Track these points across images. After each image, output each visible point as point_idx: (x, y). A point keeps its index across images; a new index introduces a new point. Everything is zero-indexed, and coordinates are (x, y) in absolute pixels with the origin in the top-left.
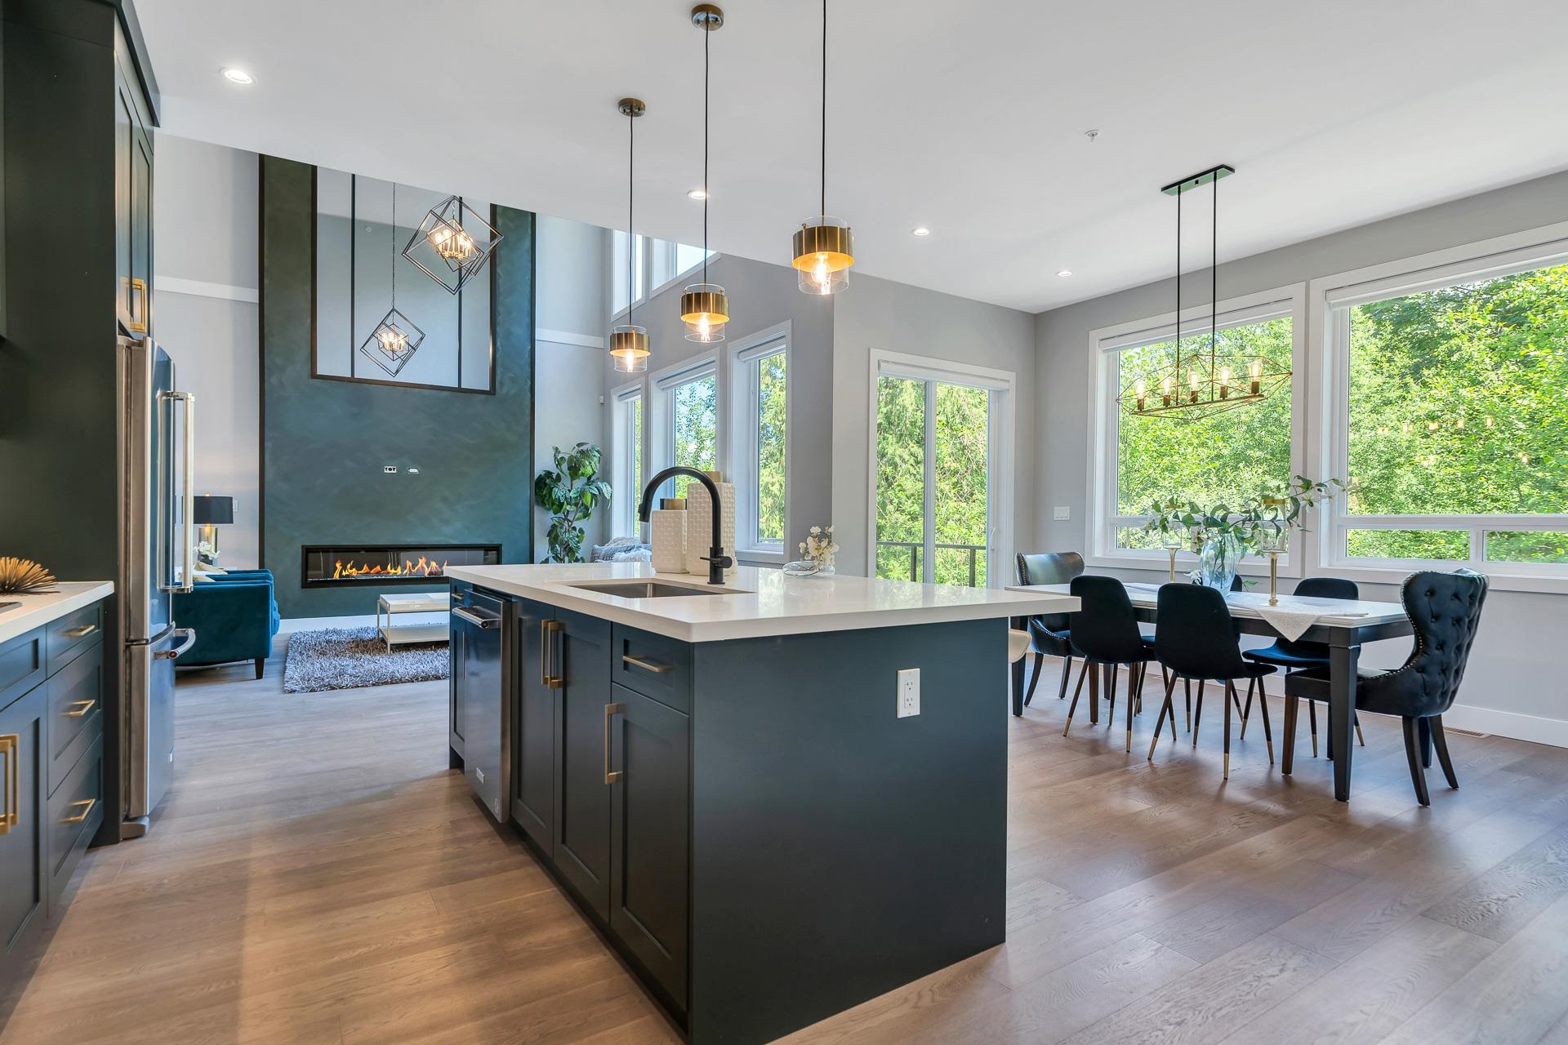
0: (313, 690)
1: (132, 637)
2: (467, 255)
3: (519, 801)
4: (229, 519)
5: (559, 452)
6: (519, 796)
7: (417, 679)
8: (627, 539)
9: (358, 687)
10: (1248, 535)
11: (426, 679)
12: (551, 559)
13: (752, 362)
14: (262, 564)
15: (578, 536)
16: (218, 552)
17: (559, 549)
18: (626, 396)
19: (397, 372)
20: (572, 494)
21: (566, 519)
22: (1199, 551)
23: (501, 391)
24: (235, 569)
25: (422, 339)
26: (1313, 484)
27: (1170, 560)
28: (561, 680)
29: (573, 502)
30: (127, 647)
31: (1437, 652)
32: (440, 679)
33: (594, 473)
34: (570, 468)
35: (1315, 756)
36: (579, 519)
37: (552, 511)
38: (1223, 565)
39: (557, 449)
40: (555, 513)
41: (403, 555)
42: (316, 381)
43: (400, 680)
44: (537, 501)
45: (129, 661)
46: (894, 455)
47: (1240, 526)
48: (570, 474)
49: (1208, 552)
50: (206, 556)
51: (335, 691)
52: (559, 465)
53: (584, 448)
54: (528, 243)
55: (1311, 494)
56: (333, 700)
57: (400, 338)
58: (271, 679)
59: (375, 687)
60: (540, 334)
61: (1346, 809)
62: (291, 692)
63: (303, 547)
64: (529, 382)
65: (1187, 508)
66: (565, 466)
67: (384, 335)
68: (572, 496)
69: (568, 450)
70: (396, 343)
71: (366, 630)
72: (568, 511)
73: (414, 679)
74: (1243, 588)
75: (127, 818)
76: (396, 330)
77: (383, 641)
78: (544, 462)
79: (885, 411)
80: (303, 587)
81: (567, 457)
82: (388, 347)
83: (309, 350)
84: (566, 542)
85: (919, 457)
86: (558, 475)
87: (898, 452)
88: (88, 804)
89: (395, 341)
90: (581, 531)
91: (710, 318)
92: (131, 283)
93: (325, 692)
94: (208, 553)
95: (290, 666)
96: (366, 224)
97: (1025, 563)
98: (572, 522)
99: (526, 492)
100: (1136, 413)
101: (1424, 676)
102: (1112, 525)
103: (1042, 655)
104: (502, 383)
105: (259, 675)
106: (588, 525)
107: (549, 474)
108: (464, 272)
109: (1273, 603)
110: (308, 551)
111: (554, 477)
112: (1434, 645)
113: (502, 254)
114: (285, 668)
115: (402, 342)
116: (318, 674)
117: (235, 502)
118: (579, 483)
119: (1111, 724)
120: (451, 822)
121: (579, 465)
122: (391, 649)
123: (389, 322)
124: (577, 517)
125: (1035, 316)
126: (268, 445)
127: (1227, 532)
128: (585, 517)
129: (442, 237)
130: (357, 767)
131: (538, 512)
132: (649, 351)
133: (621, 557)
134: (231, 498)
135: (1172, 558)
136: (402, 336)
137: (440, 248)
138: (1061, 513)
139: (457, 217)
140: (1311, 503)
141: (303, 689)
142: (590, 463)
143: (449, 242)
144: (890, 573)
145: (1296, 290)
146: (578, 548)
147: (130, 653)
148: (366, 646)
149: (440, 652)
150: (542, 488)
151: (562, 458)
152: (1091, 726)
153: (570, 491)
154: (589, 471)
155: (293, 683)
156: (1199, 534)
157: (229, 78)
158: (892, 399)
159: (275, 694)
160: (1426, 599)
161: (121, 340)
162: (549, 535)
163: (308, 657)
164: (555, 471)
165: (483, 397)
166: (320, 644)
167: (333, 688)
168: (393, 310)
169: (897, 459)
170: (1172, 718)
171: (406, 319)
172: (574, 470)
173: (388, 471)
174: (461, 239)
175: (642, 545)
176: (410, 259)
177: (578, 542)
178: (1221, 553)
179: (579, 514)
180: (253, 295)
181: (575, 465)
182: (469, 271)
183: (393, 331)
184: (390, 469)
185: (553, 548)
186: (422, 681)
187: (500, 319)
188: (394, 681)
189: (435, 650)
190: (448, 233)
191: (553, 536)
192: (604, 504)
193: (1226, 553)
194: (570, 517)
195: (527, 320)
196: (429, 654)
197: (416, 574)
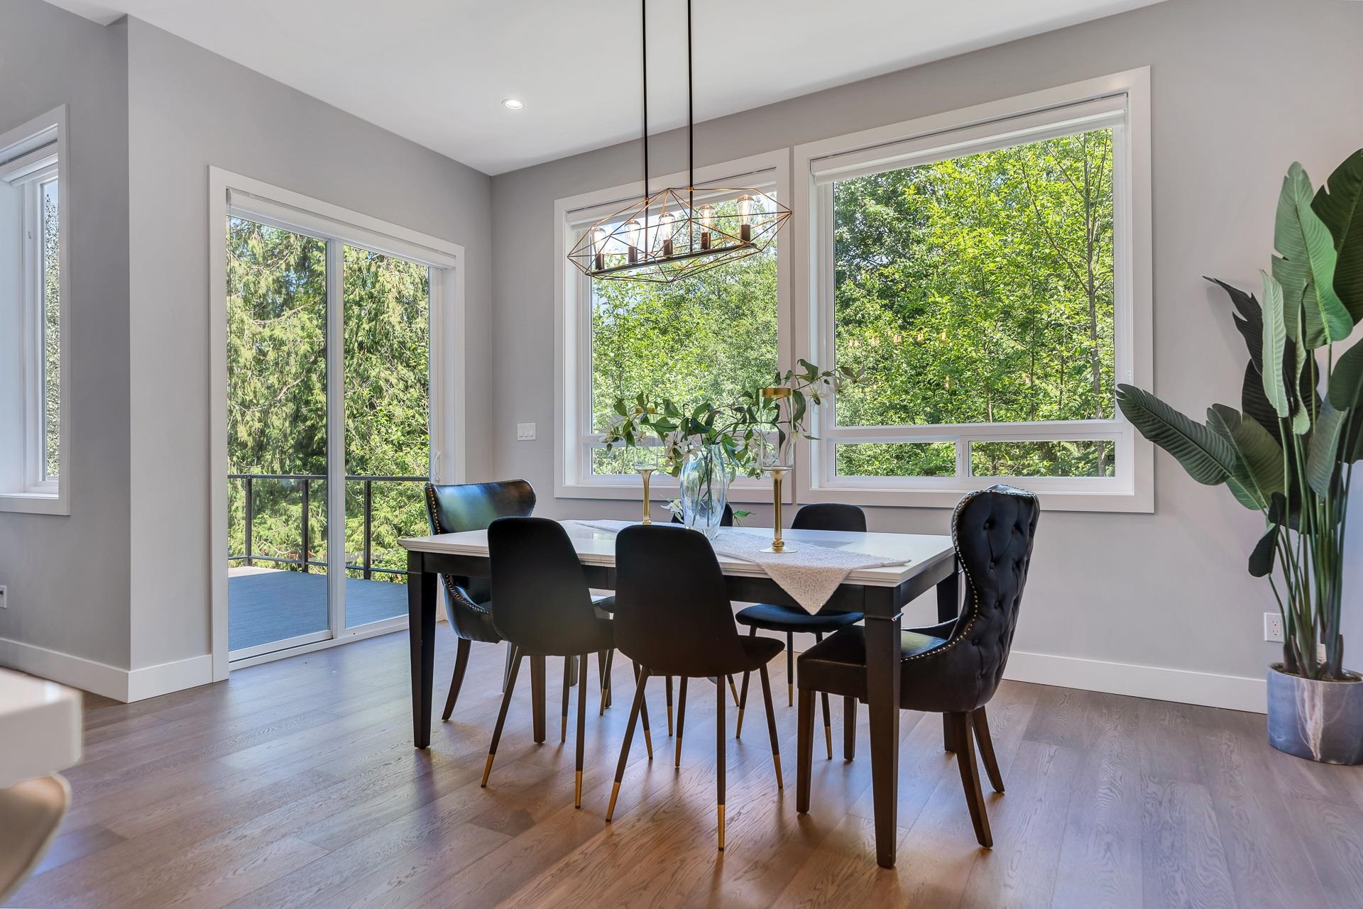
10: (739, 448)
13: (25, 183)
22: (676, 471)
26: (820, 373)
27: (643, 486)
31: (994, 611)
35: (830, 758)
38: (709, 491)
46: (378, 377)
47: (730, 435)
49: (690, 474)
55: (819, 387)
61: (893, 878)
65: (661, 410)
74: (734, 522)
79: (367, 328)
85: (410, 381)
87: (382, 375)
97: (437, 500)
100: (594, 274)
101: (981, 649)
102: (586, 445)
103: (469, 642)
109: (778, 546)
112: (993, 602)
119: (563, 741)
125: (490, 177)
127: (714, 443)
135: (646, 484)
138: (526, 430)
140: (818, 399)
144: (376, 512)
145: (779, 157)
152: (535, 750)
156: (675, 444)
158: (376, 315)
160: (984, 534)
169: (382, 383)
170: (646, 727)
178: (707, 475)
193: (713, 476)
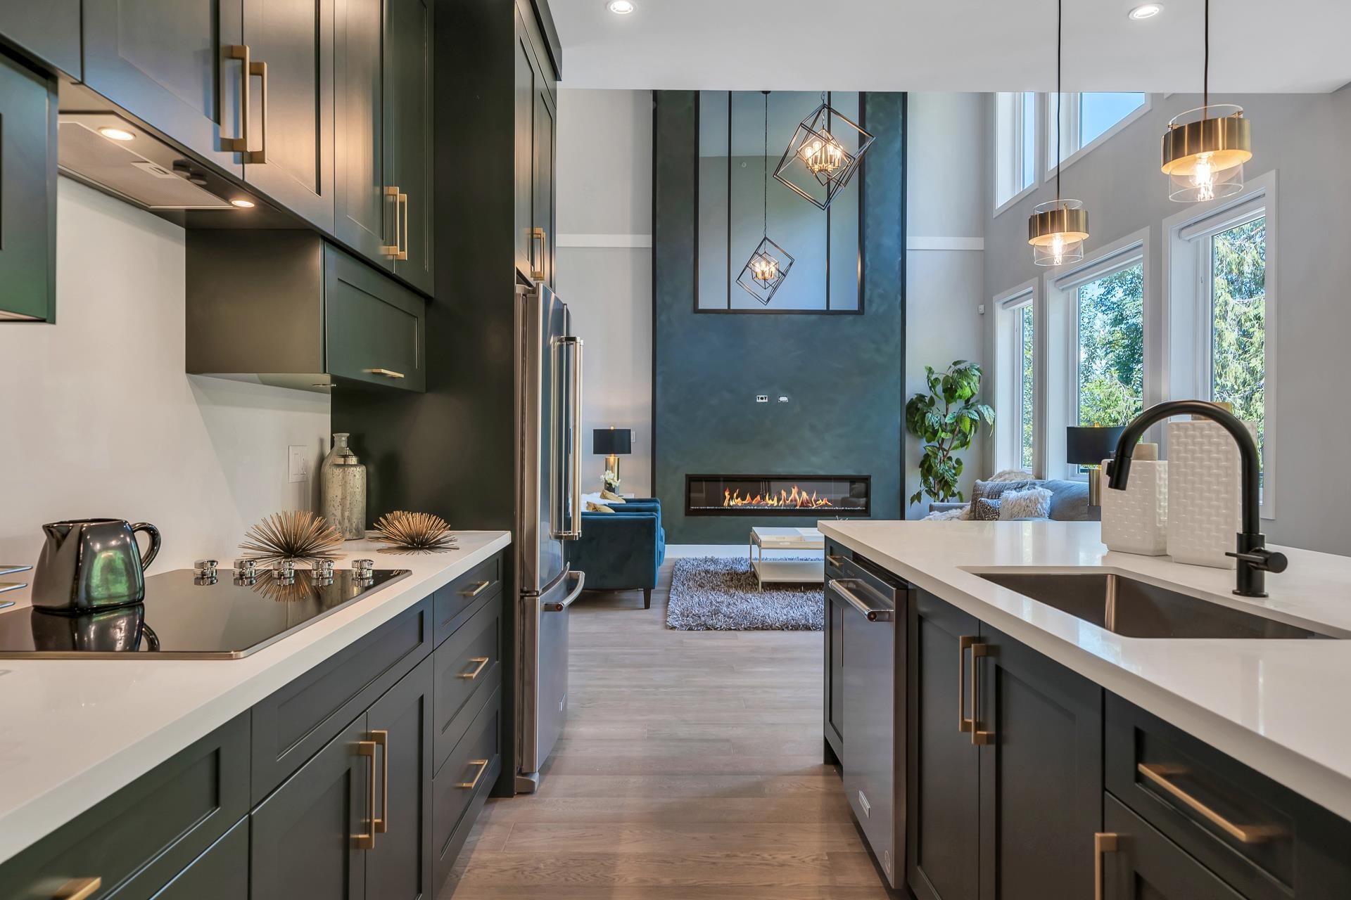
0: (690, 629)
1: (525, 589)
2: (837, 165)
3: (919, 868)
4: (628, 450)
5: (933, 373)
6: (920, 862)
7: (787, 628)
8: (1017, 474)
9: (730, 629)
11: (796, 628)
12: (924, 493)
13: (1201, 240)
14: (653, 494)
15: (954, 468)
16: (620, 480)
17: (933, 482)
18: (1012, 302)
19: (769, 299)
20: (948, 420)
21: (940, 448)
23: (871, 309)
24: (632, 496)
25: (791, 264)
28: (992, 731)
29: (948, 428)
30: (522, 597)
32: (809, 629)
33: (973, 394)
34: (945, 391)
36: (956, 448)
37: (925, 439)
39: (930, 369)
40: (928, 442)
41: (774, 485)
42: (699, 316)
43: (771, 626)
44: (908, 428)
45: (523, 612)
48: (945, 398)
50: (610, 484)
51: (711, 632)
52: (932, 387)
53: (961, 366)
54: (898, 144)
56: (708, 643)
57: (771, 266)
58: (655, 612)
59: (747, 631)
60: (911, 242)
62: (671, 629)
63: (687, 475)
64: (900, 298)
66: (939, 388)
67: (757, 265)
68: (948, 422)
69: (943, 369)
70: (768, 272)
71: (739, 561)
72: (943, 439)
73: (784, 627)
75: (520, 773)
76: (768, 258)
77: (754, 575)
78: (916, 384)
80: (686, 515)
81: (941, 378)
82: (760, 276)
83: (692, 286)
84: (941, 474)
86: (932, 398)
88: (482, 765)
89: (766, 270)
90: (958, 462)
91: (1213, 161)
92: (532, 234)
93: (701, 632)
94: (611, 481)
95: (673, 598)
96: (742, 159)
98: (948, 452)
99: (896, 418)
104: (871, 301)
105: (647, 606)
106: (966, 455)
107: (921, 398)
108: (833, 184)
110: (692, 480)
111: (927, 401)
113: (871, 161)
114: (669, 599)
115: (773, 269)
116: (696, 610)
117: (633, 434)
118: (955, 407)
120: (828, 854)
121: (956, 386)
122: (762, 587)
123: (761, 251)
124: (953, 446)
126: (659, 379)
128: (962, 445)
129: (812, 151)
130: (728, 740)
131: (909, 442)
132: (1087, 232)
133: (1011, 496)
134: (630, 430)
136: (773, 264)
137: (810, 163)
139: (826, 127)
141: (682, 626)
142: (969, 383)
143: (818, 154)
146: (955, 481)
147: (524, 605)
148: (739, 580)
149: (810, 594)
150: (915, 412)
151: (936, 379)
153: (945, 416)
154: (967, 392)
155: (674, 618)
157: (614, 11)
159: (658, 628)
161: (519, 289)
162: (922, 465)
163: (689, 588)
164: (928, 394)
165: (850, 318)
166: (700, 574)
167: (709, 629)
168: (765, 238)
171: (776, 246)
172: (950, 391)
173: (760, 401)
174: (830, 148)
175: (1037, 481)
176: (780, 180)
177: (955, 475)
179: (956, 443)
180: (646, 241)
181: (951, 386)
182: (839, 183)
183: (765, 259)
184: (762, 398)
185: (926, 481)
186: (792, 630)
187: (869, 232)
188: (765, 627)
189: (804, 592)
190: (817, 145)
191: (926, 467)
192: (986, 430)
194: (946, 446)
195: (898, 228)
196: (798, 598)
197: (788, 506)
